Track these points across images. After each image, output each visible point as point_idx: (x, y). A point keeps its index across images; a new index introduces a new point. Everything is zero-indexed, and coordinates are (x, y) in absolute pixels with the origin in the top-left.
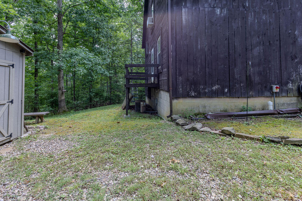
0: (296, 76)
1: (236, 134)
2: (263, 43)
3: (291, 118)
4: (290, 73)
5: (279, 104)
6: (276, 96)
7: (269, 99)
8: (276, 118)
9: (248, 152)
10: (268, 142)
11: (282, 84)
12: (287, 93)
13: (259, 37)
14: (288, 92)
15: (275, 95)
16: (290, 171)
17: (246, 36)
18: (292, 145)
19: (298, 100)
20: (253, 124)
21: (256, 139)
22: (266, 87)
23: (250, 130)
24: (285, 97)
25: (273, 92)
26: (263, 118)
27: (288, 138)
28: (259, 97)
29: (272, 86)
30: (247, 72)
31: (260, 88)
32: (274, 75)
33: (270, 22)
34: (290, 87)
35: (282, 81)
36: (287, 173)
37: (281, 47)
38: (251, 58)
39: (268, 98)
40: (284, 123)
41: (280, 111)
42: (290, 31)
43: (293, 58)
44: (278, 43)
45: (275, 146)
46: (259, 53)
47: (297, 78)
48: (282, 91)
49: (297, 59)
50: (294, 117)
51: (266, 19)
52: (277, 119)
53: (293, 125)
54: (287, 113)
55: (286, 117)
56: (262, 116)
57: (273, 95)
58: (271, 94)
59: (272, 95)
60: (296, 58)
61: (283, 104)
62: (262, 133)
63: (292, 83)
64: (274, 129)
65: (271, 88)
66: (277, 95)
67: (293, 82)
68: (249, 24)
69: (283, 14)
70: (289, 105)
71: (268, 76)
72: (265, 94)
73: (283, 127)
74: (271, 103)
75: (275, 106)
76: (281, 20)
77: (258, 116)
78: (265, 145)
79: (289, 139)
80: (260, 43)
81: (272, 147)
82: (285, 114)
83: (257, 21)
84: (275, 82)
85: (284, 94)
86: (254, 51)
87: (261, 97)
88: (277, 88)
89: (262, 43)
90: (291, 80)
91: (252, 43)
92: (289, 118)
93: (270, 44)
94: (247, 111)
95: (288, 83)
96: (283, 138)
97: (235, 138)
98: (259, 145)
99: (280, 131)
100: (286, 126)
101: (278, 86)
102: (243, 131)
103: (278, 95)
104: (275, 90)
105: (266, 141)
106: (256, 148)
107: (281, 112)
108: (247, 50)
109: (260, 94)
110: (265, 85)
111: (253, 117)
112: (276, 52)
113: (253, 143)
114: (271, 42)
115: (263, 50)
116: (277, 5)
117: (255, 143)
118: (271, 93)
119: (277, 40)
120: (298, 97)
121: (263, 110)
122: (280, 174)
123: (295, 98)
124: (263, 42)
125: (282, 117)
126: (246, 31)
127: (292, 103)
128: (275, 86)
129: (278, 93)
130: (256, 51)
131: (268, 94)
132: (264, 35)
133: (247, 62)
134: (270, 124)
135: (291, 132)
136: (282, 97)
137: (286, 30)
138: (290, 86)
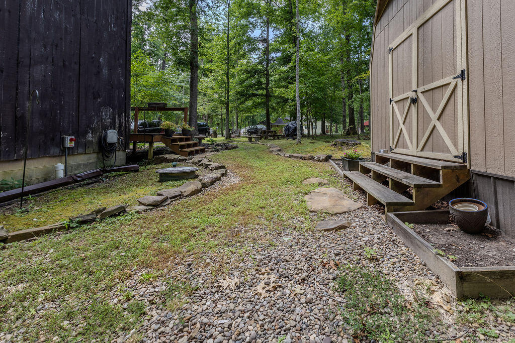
0: (97, 123)
1: (12, 236)
2: (53, 60)
3: (92, 185)
4: (91, 117)
5: (72, 167)
6: (69, 155)
7: (58, 159)
8: (72, 188)
9: (47, 255)
10: (77, 227)
11: (79, 134)
12: (84, 148)
13: (45, 47)
14: (87, 147)
15: (67, 152)
16: (117, 248)
17: (19, 34)
18: (109, 217)
19: (98, 158)
20: (36, 208)
21: (56, 229)
22: (53, 139)
23: (35, 220)
24: (82, 154)
25: (65, 148)
26: (50, 194)
27: (105, 209)
28: (39, 157)
29: (63, 137)
30: (16, 108)
31: (43, 141)
32: (67, 120)
33: (66, 28)
34: (90, 139)
35: (79, 129)
36: (115, 252)
37: (81, 75)
38: (28, 83)
39: (55, 159)
40: (88, 193)
41: (78, 177)
42: (94, 55)
43: (96, 96)
44: (77, 67)
45: (89, 227)
46: (45, 76)
47: (99, 126)
48: (78, 144)
49: (100, 98)
50: (96, 182)
51: (60, 19)
52: (74, 191)
53: (98, 193)
54: (88, 179)
55: (86, 185)
56: (48, 192)
57: (65, 152)
58: (62, 150)
59: (63, 153)
60: (99, 96)
61: (79, 166)
62: (59, 218)
63: (92, 134)
64: (77, 206)
65: (63, 141)
66: (71, 151)
67: (94, 131)
68: (28, 14)
69: (86, 24)
70: (86, 166)
71: (58, 120)
72: (52, 152)
73: (87, 199)
74: (61, 166)
75: (67, 171)
76: (83, 33)
77: (40, 194)
78: (74, 233)
79: (106, 211)
80: (47, 58)
81: (84, 231)
82: (85, 180)
83: (44, 17)
84: (68, 130)
85: (80, 150)
86: (35, 70)
87: (44, 157)
88: (71, 140)
89: (50, 59)
90: (91, 128)
91: (32, 54)
92: (91, 186)
93: (64, 65)
94: (23, 187)
95: (87, 132)
96: (98, 211)
97: (9, 244)
98: (62, 237)
99: (85, 205)
100: (91, 196)
101: (73, 137)
102: (20, 227)
103: (73, 152)
104: (69, 144)
105: (74, 226)
106: (59, 243)
107: (79, 179)
108: (20, 65)
109: (42, 151)
110: (51, 136)
111: (30, 196)
112: (74, 81)
113: (53, 237)
114: (67, 63)
115: (53, 72)
116: (78, 7)
117: (55, 236)
118: (60, 149)
119: (75, 63)
120: (98, 153)
121: (45, 180)
122: (108, 258)
123: (95, 155)
124: (53, 58)
125: (80, 186)
126: (19, 25)
127: (90, 164)
128: (69, 137)
129: (72, 148)
130: (39, 71)
131: (56, 151)
132: (54, 47)
133: (17, 90)
134: (67, 200)
135: (100, 202)
136: (78, 154)
137: (89, 52)
138: (90, 136)
